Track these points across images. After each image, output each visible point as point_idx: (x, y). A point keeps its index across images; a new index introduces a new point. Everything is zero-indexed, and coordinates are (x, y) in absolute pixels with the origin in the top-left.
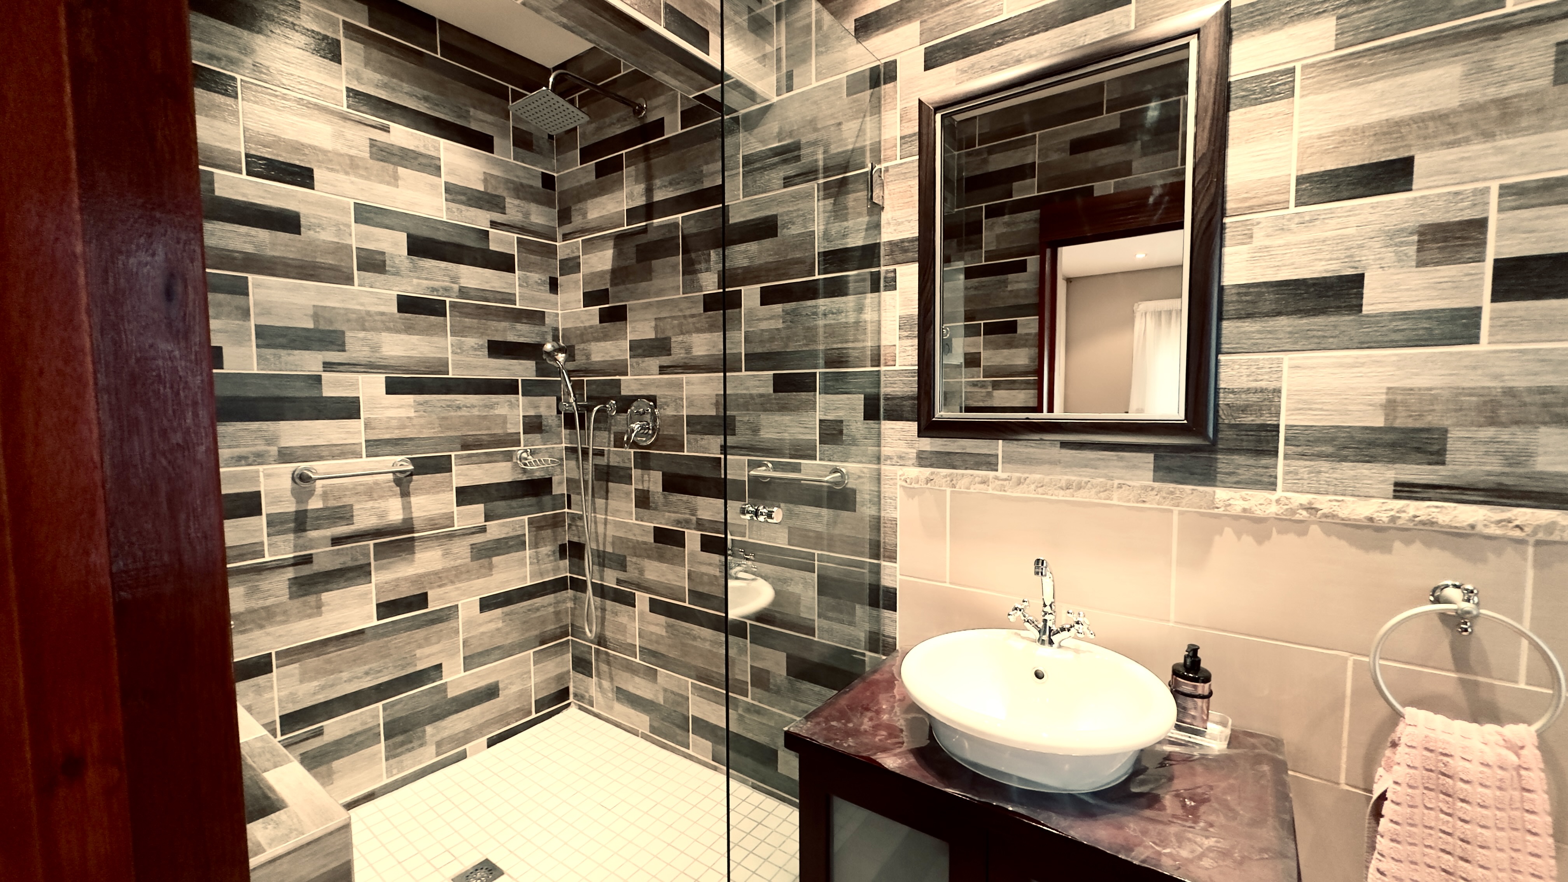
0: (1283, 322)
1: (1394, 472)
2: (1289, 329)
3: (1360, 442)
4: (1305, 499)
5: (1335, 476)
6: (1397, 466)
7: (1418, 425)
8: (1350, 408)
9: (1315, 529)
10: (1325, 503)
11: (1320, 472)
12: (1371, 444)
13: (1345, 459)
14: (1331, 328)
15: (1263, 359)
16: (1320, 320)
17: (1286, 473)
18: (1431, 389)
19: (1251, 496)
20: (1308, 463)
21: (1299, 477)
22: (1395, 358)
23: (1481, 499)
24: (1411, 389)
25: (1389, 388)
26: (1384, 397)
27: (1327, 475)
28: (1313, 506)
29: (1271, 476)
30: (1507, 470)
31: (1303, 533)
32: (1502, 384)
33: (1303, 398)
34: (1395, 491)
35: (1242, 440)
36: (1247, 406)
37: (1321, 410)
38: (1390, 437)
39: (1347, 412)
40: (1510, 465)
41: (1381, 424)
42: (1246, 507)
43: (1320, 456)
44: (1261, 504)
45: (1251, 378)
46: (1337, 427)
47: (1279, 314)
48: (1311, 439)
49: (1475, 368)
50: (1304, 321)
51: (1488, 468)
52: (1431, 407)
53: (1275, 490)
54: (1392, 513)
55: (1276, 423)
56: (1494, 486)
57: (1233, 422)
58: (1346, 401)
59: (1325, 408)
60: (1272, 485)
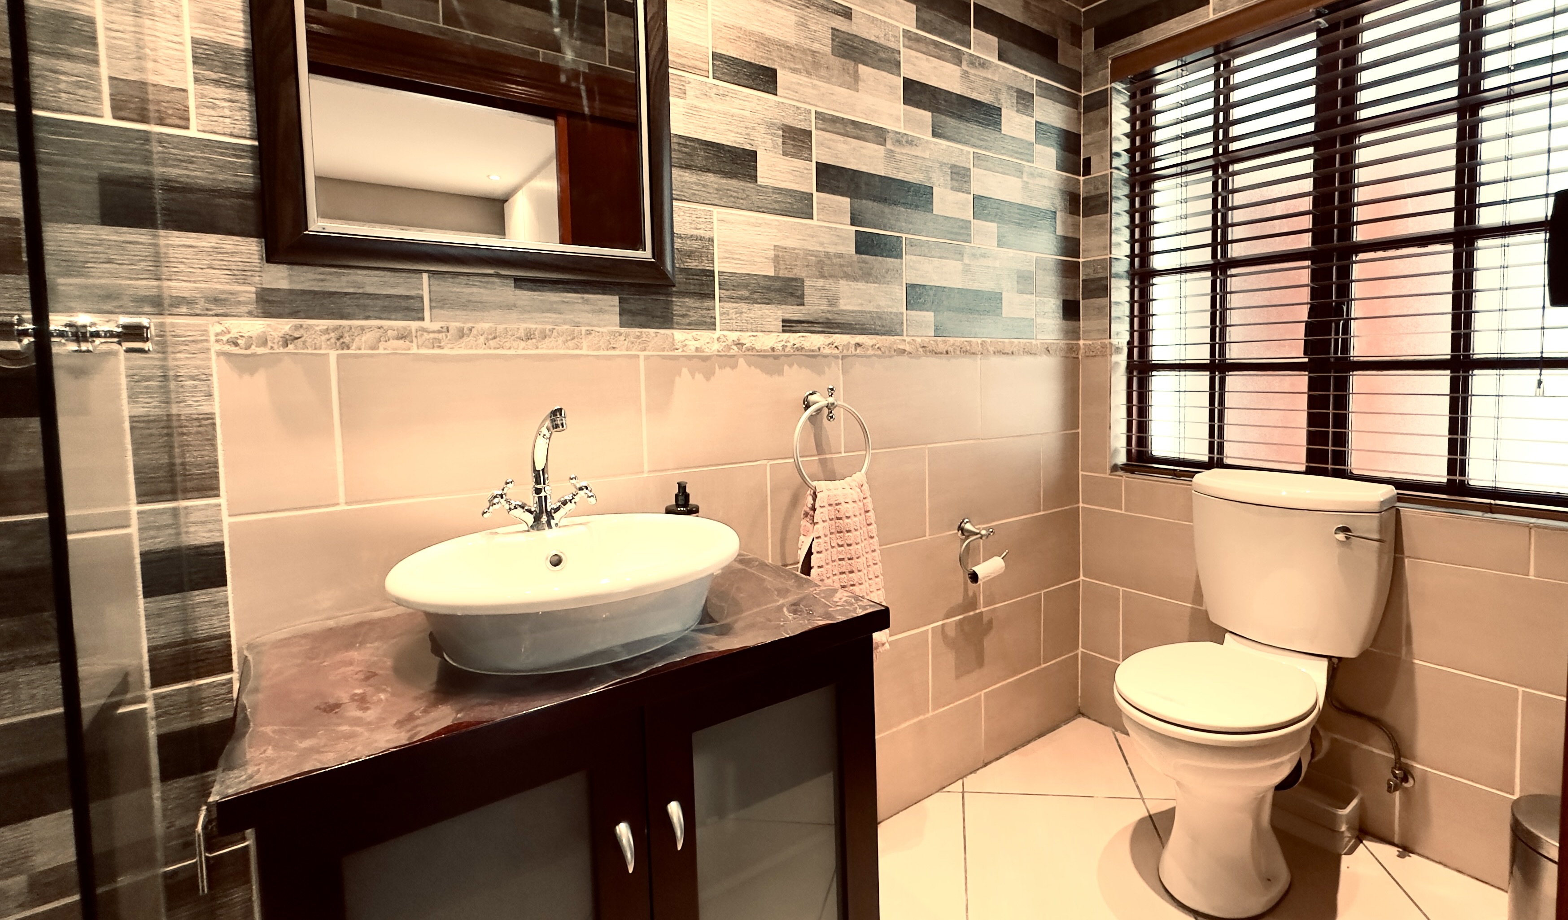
0: (711, 178)
1: (781, 311)
2: (716, 186)
3: (764, 288)
4: (734, 336)
5: (751, 315)
6: (783, 307)
7: (791, 276)
8: (756, 259)
9: (741, 361)
10: (746, 338)
11: (742, 313)
12: (769, 289)
13: (756, 302)
14: (741, 191)
15: (700, 210)
16: (734, 183)
17: (722, 314)
18: (794, 249)
19: (701, 336)
20: (734, 305)
21: (729, 317)
22: (776, 223)
23: (820, 329)
24: (786, 248)
25: (775, 246)
26: (773, 252)
27: (746, 315)
28: (741, 342)
29: (712, 317)
30: (830, 309)
31: (734, 367)
32: (824, 250)
33: (729, 248)
34: (783, 326)
35: (690, 283)
36: (691, 252)
37: (739, 259)
38: (778, 284)
39: (754, 263)
40: (830, 305)
41: (773, 274)
42: (698, 346)
43: (741, 299)
44: (708, 343)
45: (693, 226)
46: (749, 274)
47: (709, 171)
48: (735, 284)
49: (813, 237)
50: (724, 181)
51: (822, 308)
52: (796, 263)
53: (715, 330)
54: (783, 343)
55: (712, 269)
56: (825, 320)
57: (682, 266)
58: (753, 254)
59: (742, 258)
60: (711, 326)
